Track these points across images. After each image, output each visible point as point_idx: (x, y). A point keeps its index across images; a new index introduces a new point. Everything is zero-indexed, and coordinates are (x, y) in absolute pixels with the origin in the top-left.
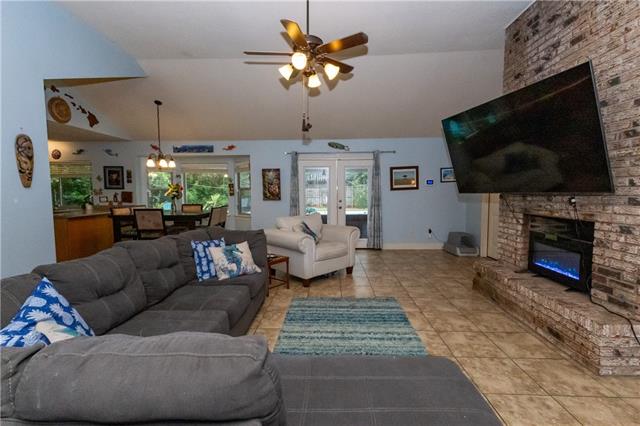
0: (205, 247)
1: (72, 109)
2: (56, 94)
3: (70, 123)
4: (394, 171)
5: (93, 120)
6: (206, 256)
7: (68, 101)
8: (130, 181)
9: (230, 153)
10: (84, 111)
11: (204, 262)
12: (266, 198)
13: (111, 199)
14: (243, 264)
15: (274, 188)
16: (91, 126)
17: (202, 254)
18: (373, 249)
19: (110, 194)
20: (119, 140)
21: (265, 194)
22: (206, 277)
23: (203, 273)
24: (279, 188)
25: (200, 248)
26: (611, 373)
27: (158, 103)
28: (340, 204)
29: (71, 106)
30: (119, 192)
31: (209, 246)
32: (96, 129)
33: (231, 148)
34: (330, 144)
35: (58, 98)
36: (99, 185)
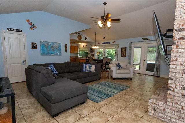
0: (85, 65)
1: (82, 37)
2: (79, 34)
3: (81, 40)
4: (168, 47)
5: (86, 38)
6: (85, 67)
7: (81, 35)
8: (94, 52)
9: (114, 43)
10: (84, 37)
11: (85, 68)
12: (122, 56)
13: (91, 56)
14: (91, 69)
15: (124, 53)
16: (86, 40)
17: (84, 66)
18: (156, 76)
19: (91, 54)
20: (92, 42)
21: (122, 55)
22: (84, 71)
23: (84, 70)
24: (126, 53)
25: (84, 65)
26: (152, 115)
27: (96, 33)
28: (145, 59)
29: (82, 36)
30: (92, 54)
31: (87, 65)
32: (87, 40)
33: (114, 42)
34: (142, 39)
35: (79, 35)
36: (89, 52)
